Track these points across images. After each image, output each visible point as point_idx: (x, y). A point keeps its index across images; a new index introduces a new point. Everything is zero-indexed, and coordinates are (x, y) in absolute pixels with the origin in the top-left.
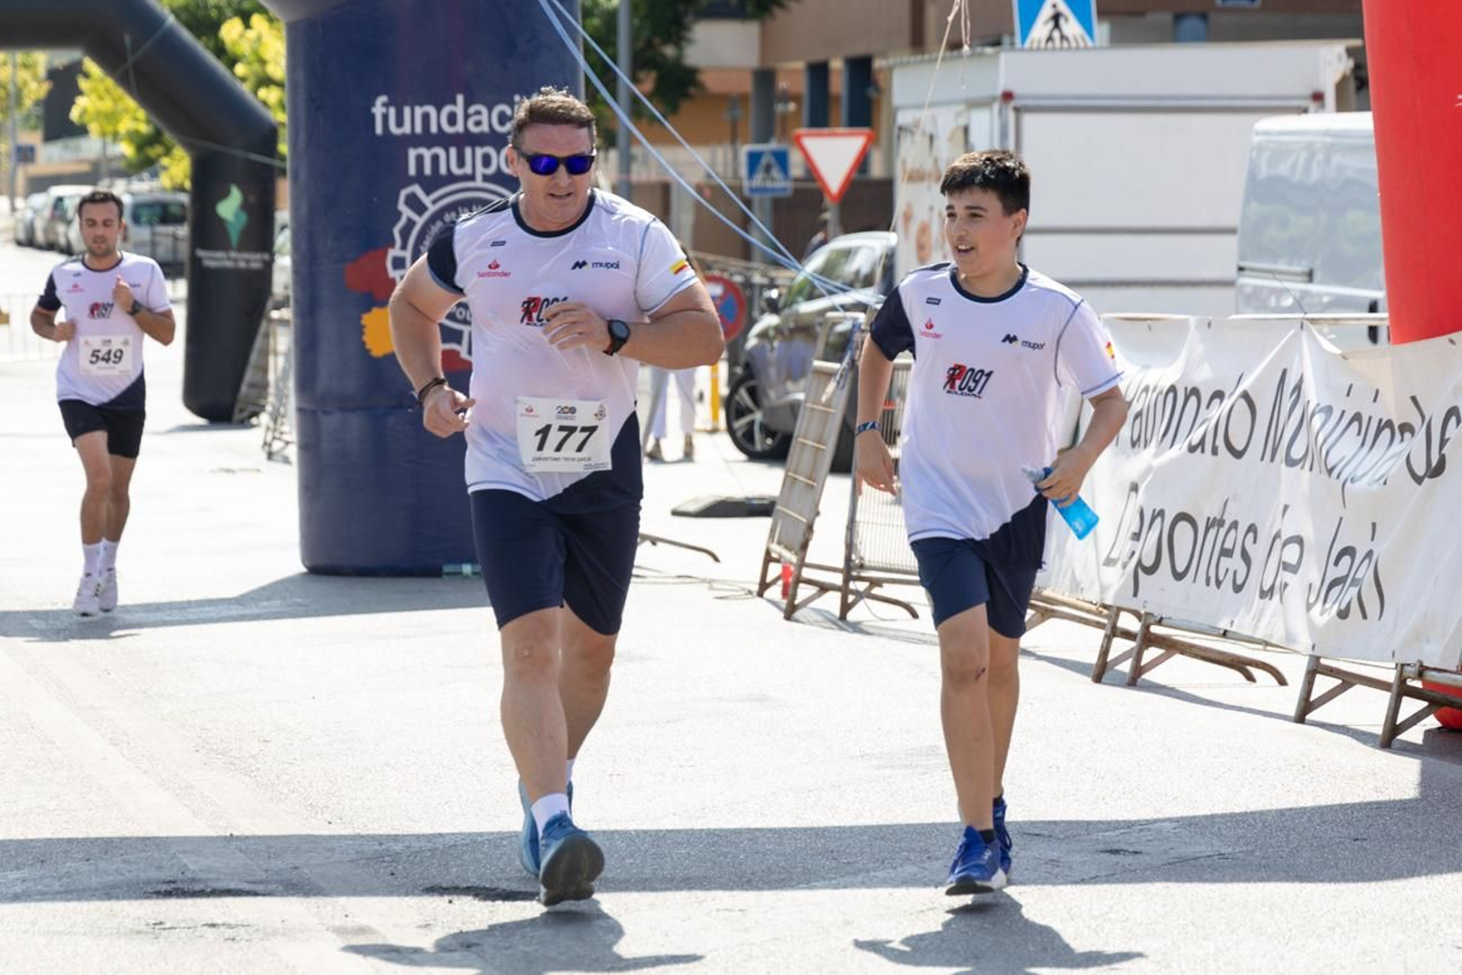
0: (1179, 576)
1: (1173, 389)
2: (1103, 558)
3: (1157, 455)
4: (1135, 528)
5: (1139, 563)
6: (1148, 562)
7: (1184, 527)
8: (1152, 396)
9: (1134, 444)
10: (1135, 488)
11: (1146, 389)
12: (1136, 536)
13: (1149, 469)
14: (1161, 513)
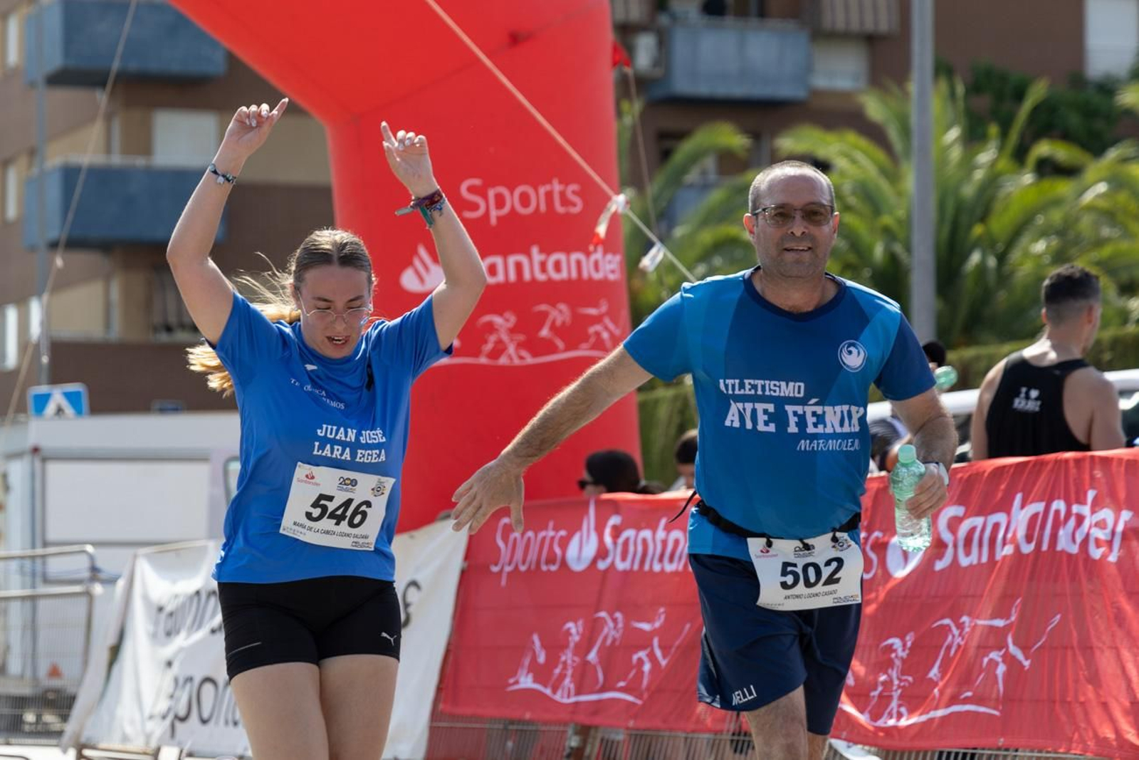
0: (204, 722)
1: (198, 593)
2: (147, 713)
3: (186, 639)
4: (171, 690)
5: (176, 717)
6: (182, 713)
7: (208, 688)
8: (181, 600)
9: (168, 634)
10: (169, 664)
11: (176, 596)
12: (172, 697)
13: (181, 650)
14: (190, 679)
